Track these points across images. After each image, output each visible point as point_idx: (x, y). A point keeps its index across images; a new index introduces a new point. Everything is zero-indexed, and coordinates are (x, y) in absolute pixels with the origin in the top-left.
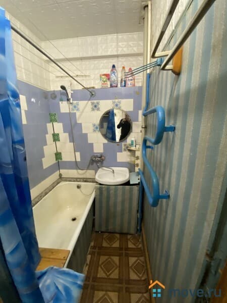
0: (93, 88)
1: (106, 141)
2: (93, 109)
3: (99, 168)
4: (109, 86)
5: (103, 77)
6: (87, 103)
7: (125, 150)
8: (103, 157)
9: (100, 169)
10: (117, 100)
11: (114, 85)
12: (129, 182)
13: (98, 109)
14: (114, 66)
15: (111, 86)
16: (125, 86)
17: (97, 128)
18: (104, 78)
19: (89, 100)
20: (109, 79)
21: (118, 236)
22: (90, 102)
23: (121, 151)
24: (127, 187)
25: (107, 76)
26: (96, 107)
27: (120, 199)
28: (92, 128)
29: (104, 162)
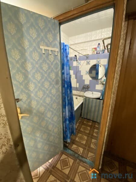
0: (88, 54)
1: (91, 79)
2: (87, 64)
3: (86, 91)
4: (96, 53)
5: (94, 49)
7: (100, 84)
8: (89, 87)
10: (99, 60)
12: (100, 98)
14: (99, 44)
15: (97, 53)
16: (104, 53)
17: (87, 73)
20: (96, 50)
21: (91, 122)
22: (86, 61)
24: (98, 100)
27: (94, 105)
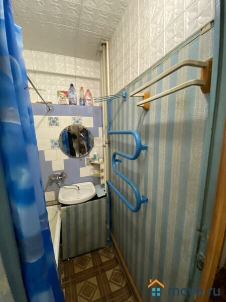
0: (51, 103)
1: (67, 157)
2: (51, 125)
3: (60, 187)
4: (68, 103)
5: (61, 93)
6: (44, 118)
7: (88, 164)
8: (64, 175)
9: (61, 189)
10: (77, 117)
11: (73, 102)
12: (96, 196)
13: (57, 125)
14: (72, 85)
15: (70, 103)
16: (84, 105)
17: (56, 144)
18: (63, 95)
19: (46, 115)
20: (67, 96)
21: (89, 255)
22: (47, 117)
23: (85, 166)
24: (96, 201)
25: (65, 93)
26: (54, 122)
27: (88, 216)
28: (49, 144)
29: (66, 180)
